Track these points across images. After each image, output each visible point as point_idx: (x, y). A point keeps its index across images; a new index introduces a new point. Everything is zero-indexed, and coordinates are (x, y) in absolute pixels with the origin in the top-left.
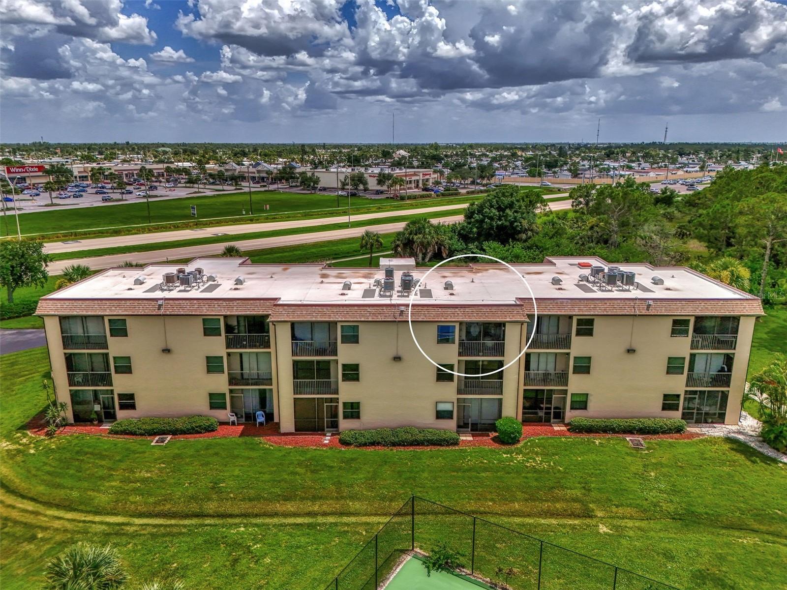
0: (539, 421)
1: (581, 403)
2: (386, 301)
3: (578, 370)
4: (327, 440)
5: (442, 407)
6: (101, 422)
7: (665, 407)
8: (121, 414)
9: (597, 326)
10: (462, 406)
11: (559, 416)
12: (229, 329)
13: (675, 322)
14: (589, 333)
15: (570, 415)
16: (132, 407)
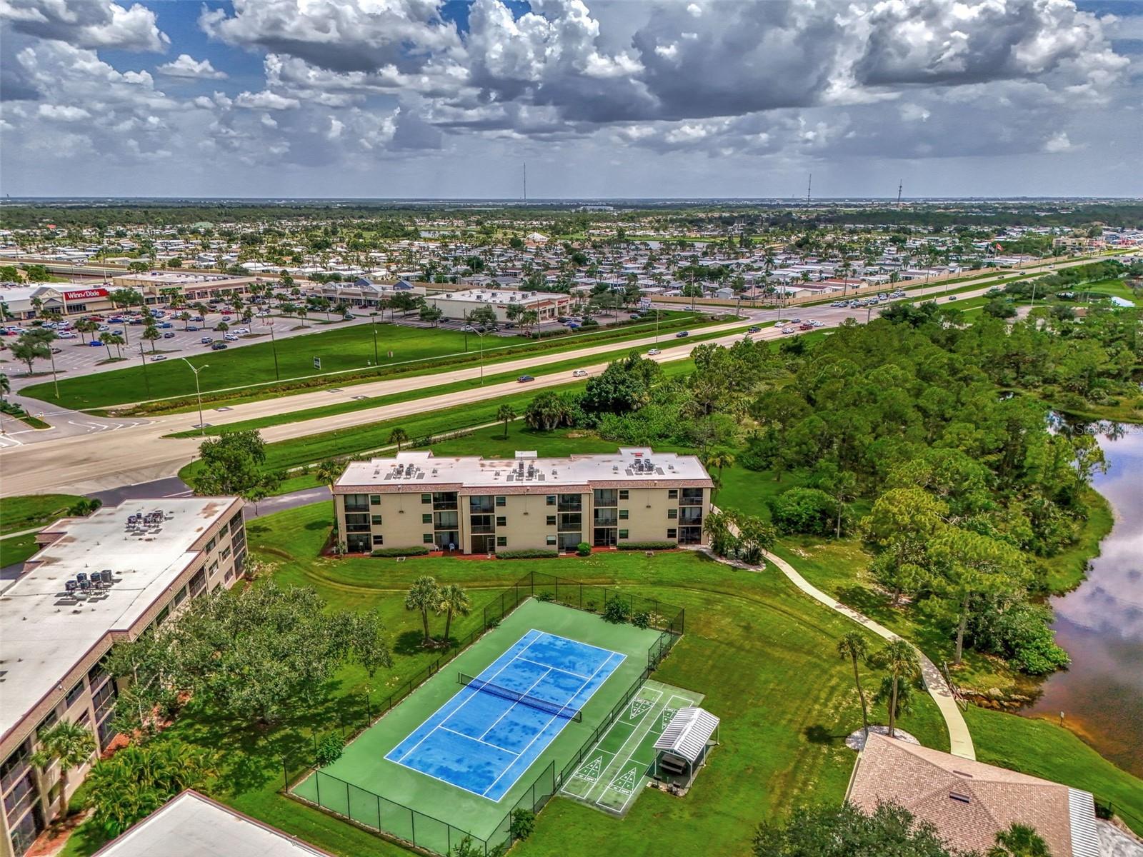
0: (603, 545)
1: (625, 535)
2: (519, 484)
3: (622, 517)
4: (489, 557)
5: (550, 538)
6: (363, 552)
7: (669, 536)
8: (375, 547)
9: (630, 494)
10: (561, 538)
11: (614, 542)
12: (435, 499)
13: (670, 492)
14: (627, 498)
15: (619, 541)
16: (381, 543)
